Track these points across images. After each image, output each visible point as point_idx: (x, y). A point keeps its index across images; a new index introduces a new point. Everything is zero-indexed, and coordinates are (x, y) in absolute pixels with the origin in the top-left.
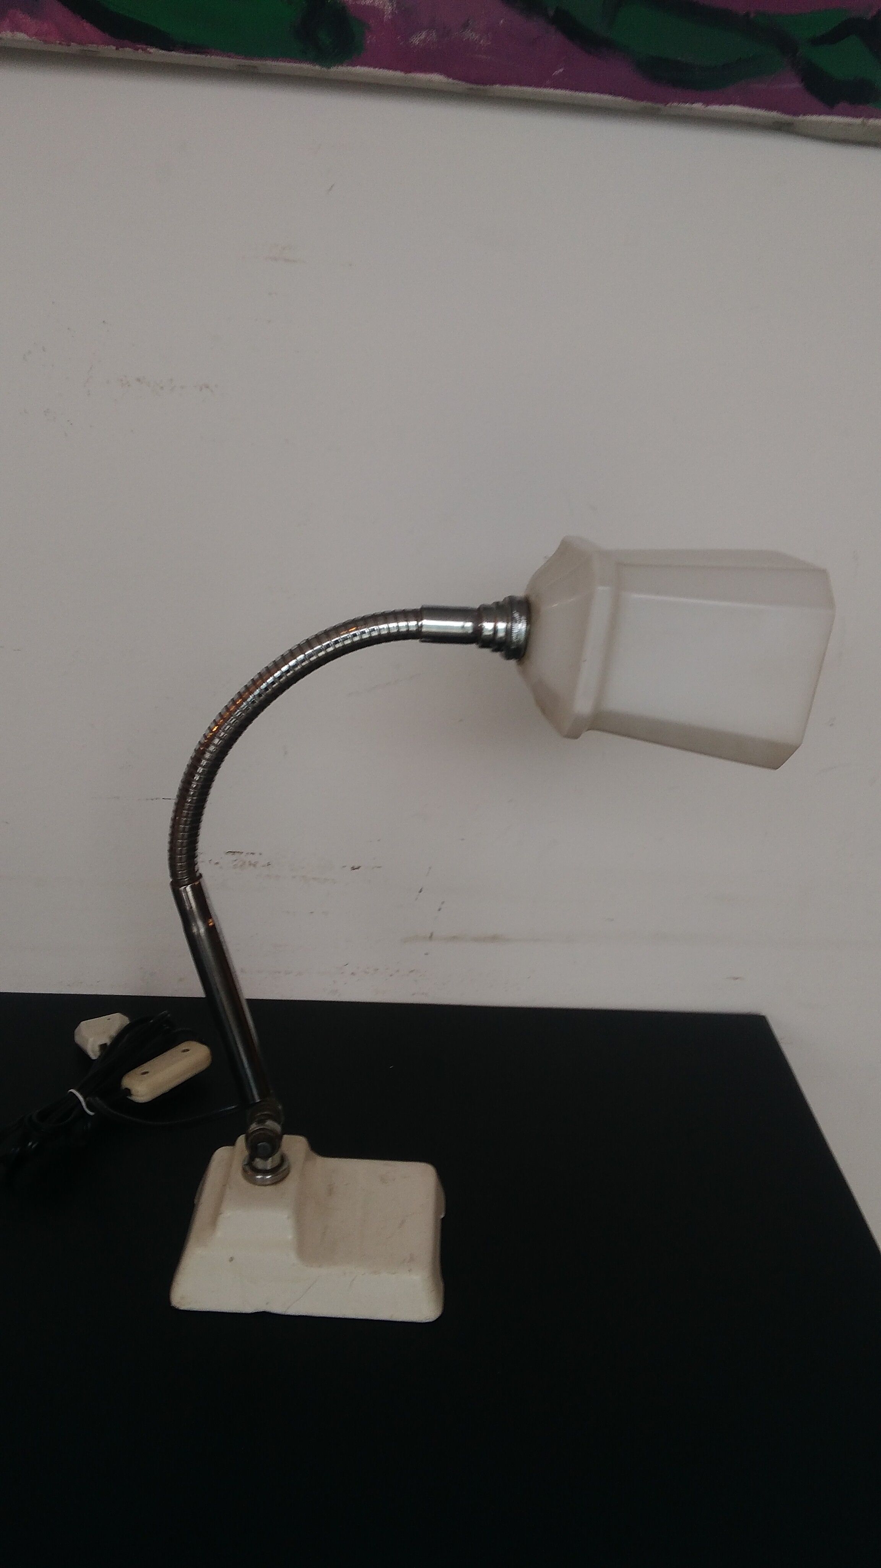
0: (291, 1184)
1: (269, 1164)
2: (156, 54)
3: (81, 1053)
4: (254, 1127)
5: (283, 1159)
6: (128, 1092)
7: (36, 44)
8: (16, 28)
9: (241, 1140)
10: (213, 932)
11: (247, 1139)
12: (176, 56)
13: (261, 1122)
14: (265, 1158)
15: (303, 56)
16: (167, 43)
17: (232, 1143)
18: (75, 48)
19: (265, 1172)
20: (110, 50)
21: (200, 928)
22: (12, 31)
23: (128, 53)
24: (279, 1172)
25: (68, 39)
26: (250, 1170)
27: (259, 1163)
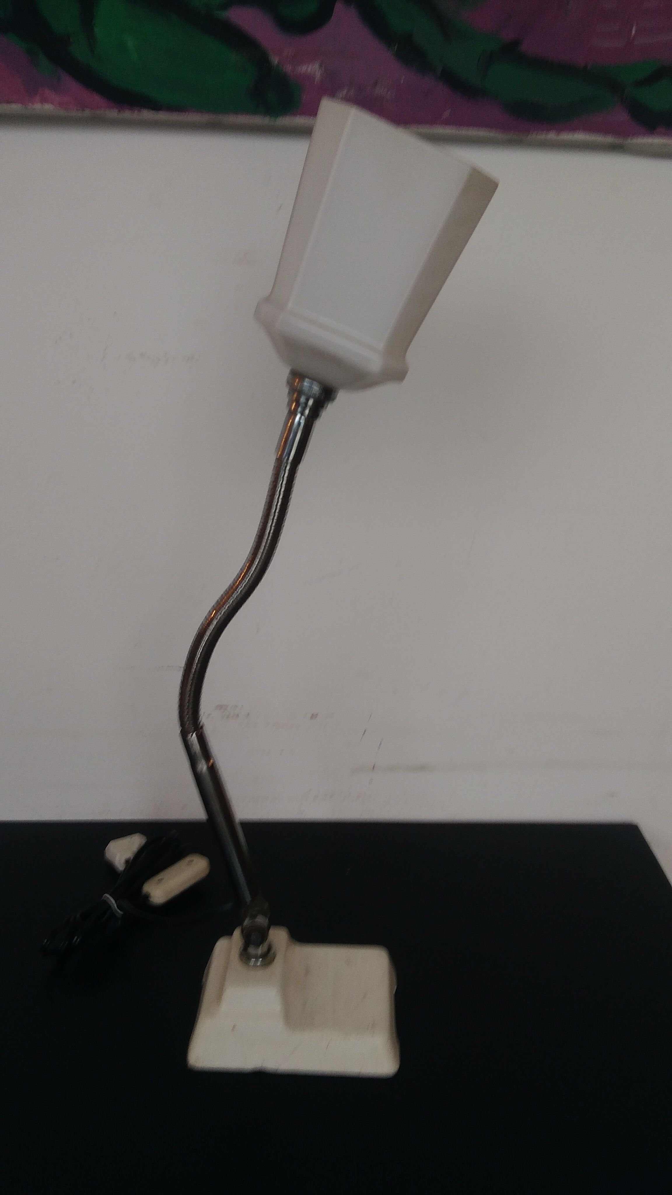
0: (278, 965)
1: (260, 951)
2: (147, 114)
3: (110, 867)
4: (247, 922)
5: (269, 949)
6: (147, 897)
7: (62, 113)
8: (44, 100)
9: (237, 933)
10: (213, 770)
11: (242, 932)
12: (162, 116)
13: (254, 917)
14: (258, 945)
15: (255, 111)
16: (155, 106)
17: (230, 933)
18: (87, 113)
19: (257, 957)
20: (113, 114)
21: (203, 767)
22: (42, 103)
23: (127, 114)
24: (268, 958)
25: (83, 106)
26: (245, 956)
27: (252, 950)
